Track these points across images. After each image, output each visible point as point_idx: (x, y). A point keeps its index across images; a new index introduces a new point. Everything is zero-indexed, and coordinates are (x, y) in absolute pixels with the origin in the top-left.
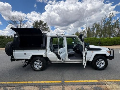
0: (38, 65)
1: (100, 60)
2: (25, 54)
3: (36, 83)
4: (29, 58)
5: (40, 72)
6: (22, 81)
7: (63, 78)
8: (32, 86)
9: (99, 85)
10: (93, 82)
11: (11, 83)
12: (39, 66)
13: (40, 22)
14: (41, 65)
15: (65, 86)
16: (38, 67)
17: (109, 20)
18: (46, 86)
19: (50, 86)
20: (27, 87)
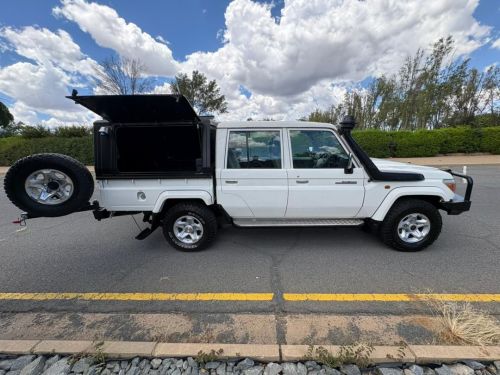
0: (188, 232)
1: (415, 215)
2: (142, 195)
3: (181, 301)
4: (156, 209)
5: (197, 255)
6: (134, 292)
7: (278, 281)
8: (169, 312)
9: (418, 317)
10: (391, 303)
11: (97, 296)
12: (192, 236)
13: (194, 79)
14: (199, 233)
15: (287, 318)
16: (188, 237)
17: (430, 67)
18: (218, 315)
19: (233, 316)
20: (150, 316)
